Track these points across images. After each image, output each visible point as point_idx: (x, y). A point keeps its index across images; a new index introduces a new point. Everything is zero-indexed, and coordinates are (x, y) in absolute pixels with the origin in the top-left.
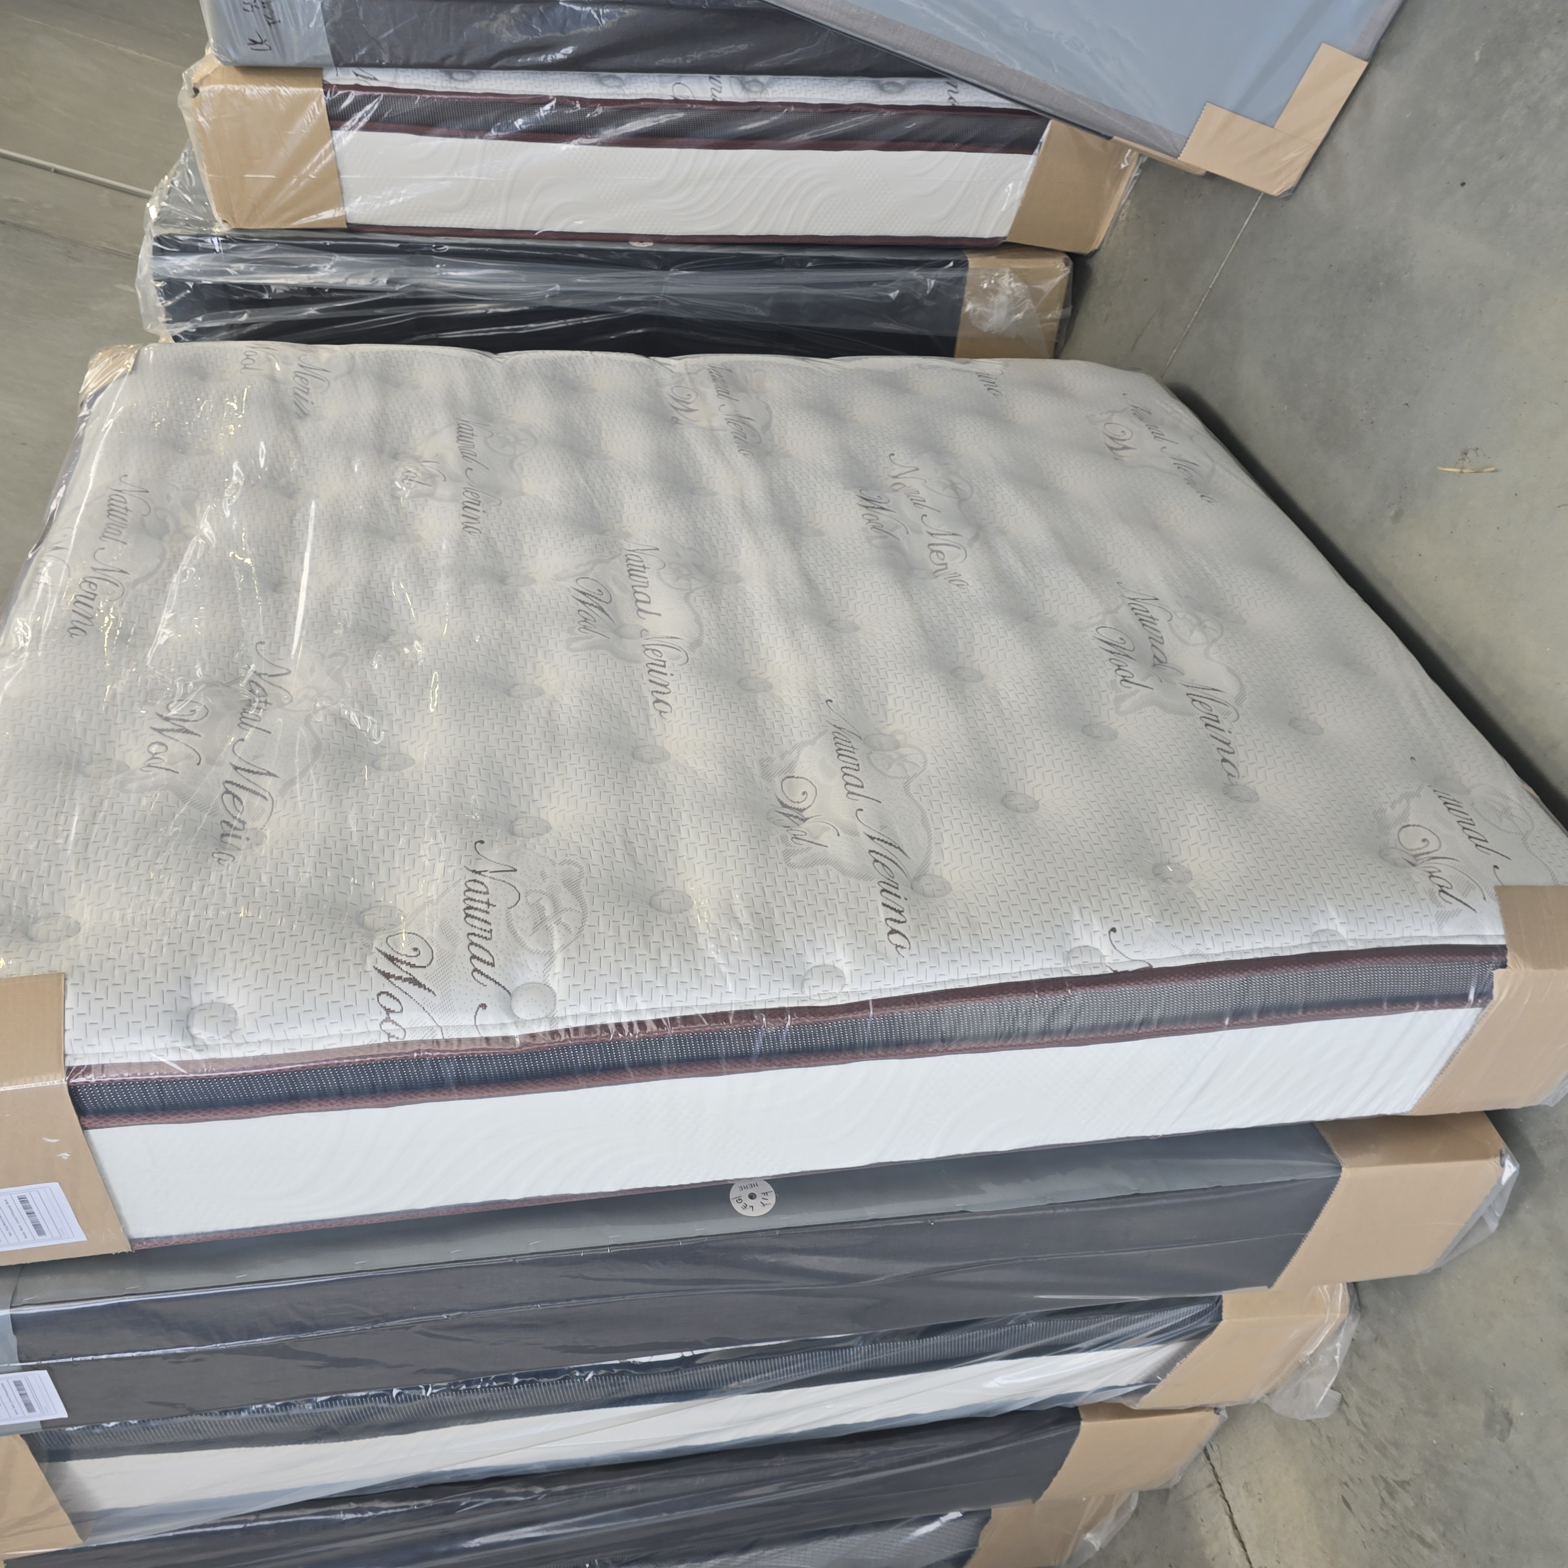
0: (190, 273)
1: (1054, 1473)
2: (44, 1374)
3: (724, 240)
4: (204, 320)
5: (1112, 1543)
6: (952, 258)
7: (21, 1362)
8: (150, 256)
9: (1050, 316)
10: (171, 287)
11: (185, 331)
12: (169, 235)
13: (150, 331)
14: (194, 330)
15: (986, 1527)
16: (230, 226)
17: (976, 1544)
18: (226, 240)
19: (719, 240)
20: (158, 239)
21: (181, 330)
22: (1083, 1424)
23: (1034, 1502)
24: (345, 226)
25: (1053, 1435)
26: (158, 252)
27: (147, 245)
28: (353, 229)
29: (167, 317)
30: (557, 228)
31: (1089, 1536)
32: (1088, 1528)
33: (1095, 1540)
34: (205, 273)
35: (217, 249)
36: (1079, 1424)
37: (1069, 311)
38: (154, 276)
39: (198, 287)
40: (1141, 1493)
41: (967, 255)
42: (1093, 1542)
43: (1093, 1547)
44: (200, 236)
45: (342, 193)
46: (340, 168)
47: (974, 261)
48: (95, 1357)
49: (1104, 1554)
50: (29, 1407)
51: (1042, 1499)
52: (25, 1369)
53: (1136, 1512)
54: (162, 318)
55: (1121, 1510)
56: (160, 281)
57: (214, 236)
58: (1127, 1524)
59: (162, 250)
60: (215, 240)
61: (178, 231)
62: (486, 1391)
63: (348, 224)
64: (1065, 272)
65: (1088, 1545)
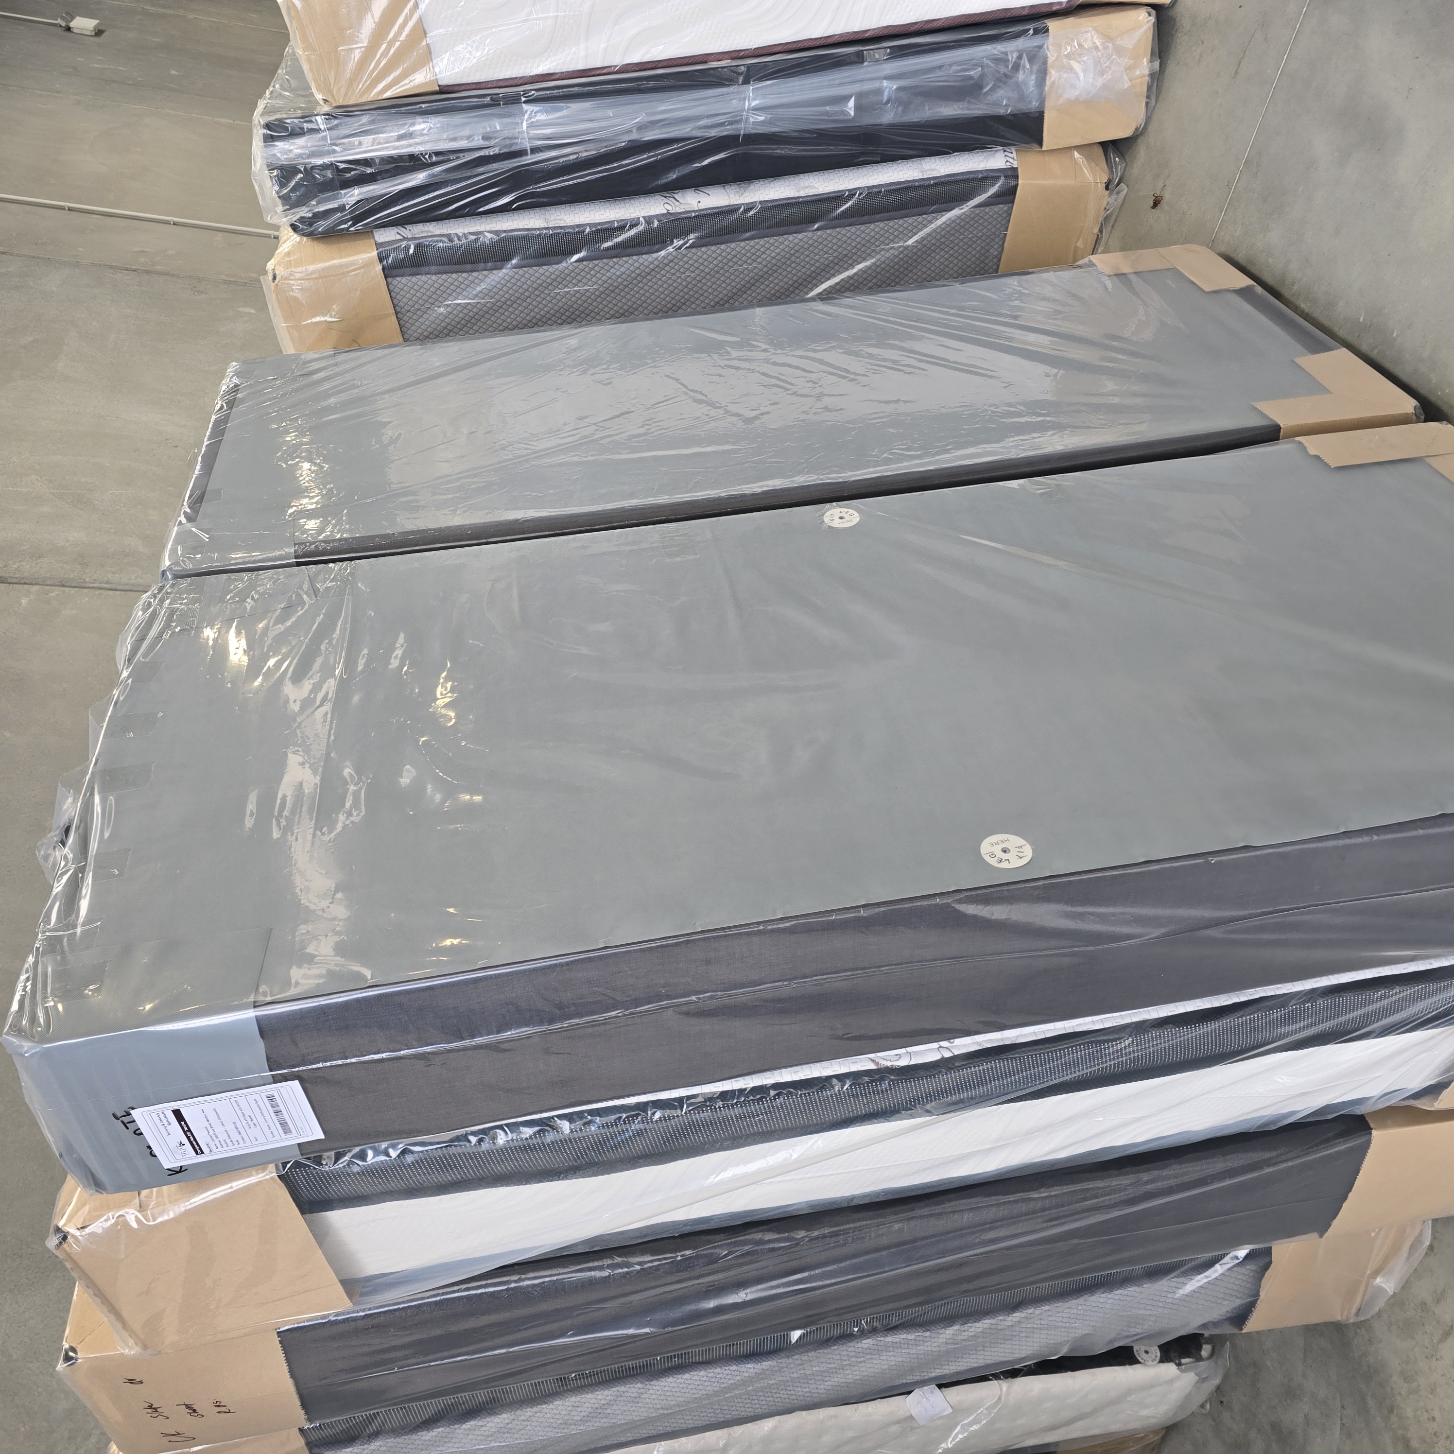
0: (300, 156)
1: (1345, 1198)
2: (296, 1084)
3: (800, 45)
4: (318, 203)
5: (1406, 1286)
6: (1031, 27)
7: (271, 1070)
8: (262, 144)
9: (1138, 72)
10: (285, 173)
11: (302, 218)
12: (276, 120)
13: (271, 222)
14: (310, 215)
15: (1268, 1274)
16: (331, 105)
17: (1257, 1295)
18: (329, 116)
19: (794, 46)
20: (268, 126)
21: (298, 217)
22: (1374, 1132)
23: (1321, 1236)
24: (437, 88)
25: (1342, 1147)
26: (269, 139)
27: (259, 133)
28: (444, 90)
29: (283, 206)
30: (636, 60)
31: (1379, 1280)
32: (1376, 1273)
33: (1387, 1284)
34: (313, 155)
35: (322, 127)
36: (1371, 1134)
37: (1157, 64)
38: (268, 166)
39: (309, 171)
40: (1435, 1221)
41: (1046, 21)
42: (1384, 1286)
43: (1386, 1291)
44: (307, 117)
45: (430, 53)
46: (425, 27)
47: (1053, 25)
48: (345, 1061)
49: (1397, 1301)
50: (286, 1130)
51: (1331, 1231)
52: (276, 1080)
53: (1431, 1248)
54: (280, 208)
55: (1413, 1247)
56: (273, 169)
57: (317, 115)
58: (1421, 1263)
59: (272, 137)
60: (318, 118)
61: (285, 116)
62: (741, 1107)
63: (439, 86)
64: (1148, 22)
65: (1380, 1289)
